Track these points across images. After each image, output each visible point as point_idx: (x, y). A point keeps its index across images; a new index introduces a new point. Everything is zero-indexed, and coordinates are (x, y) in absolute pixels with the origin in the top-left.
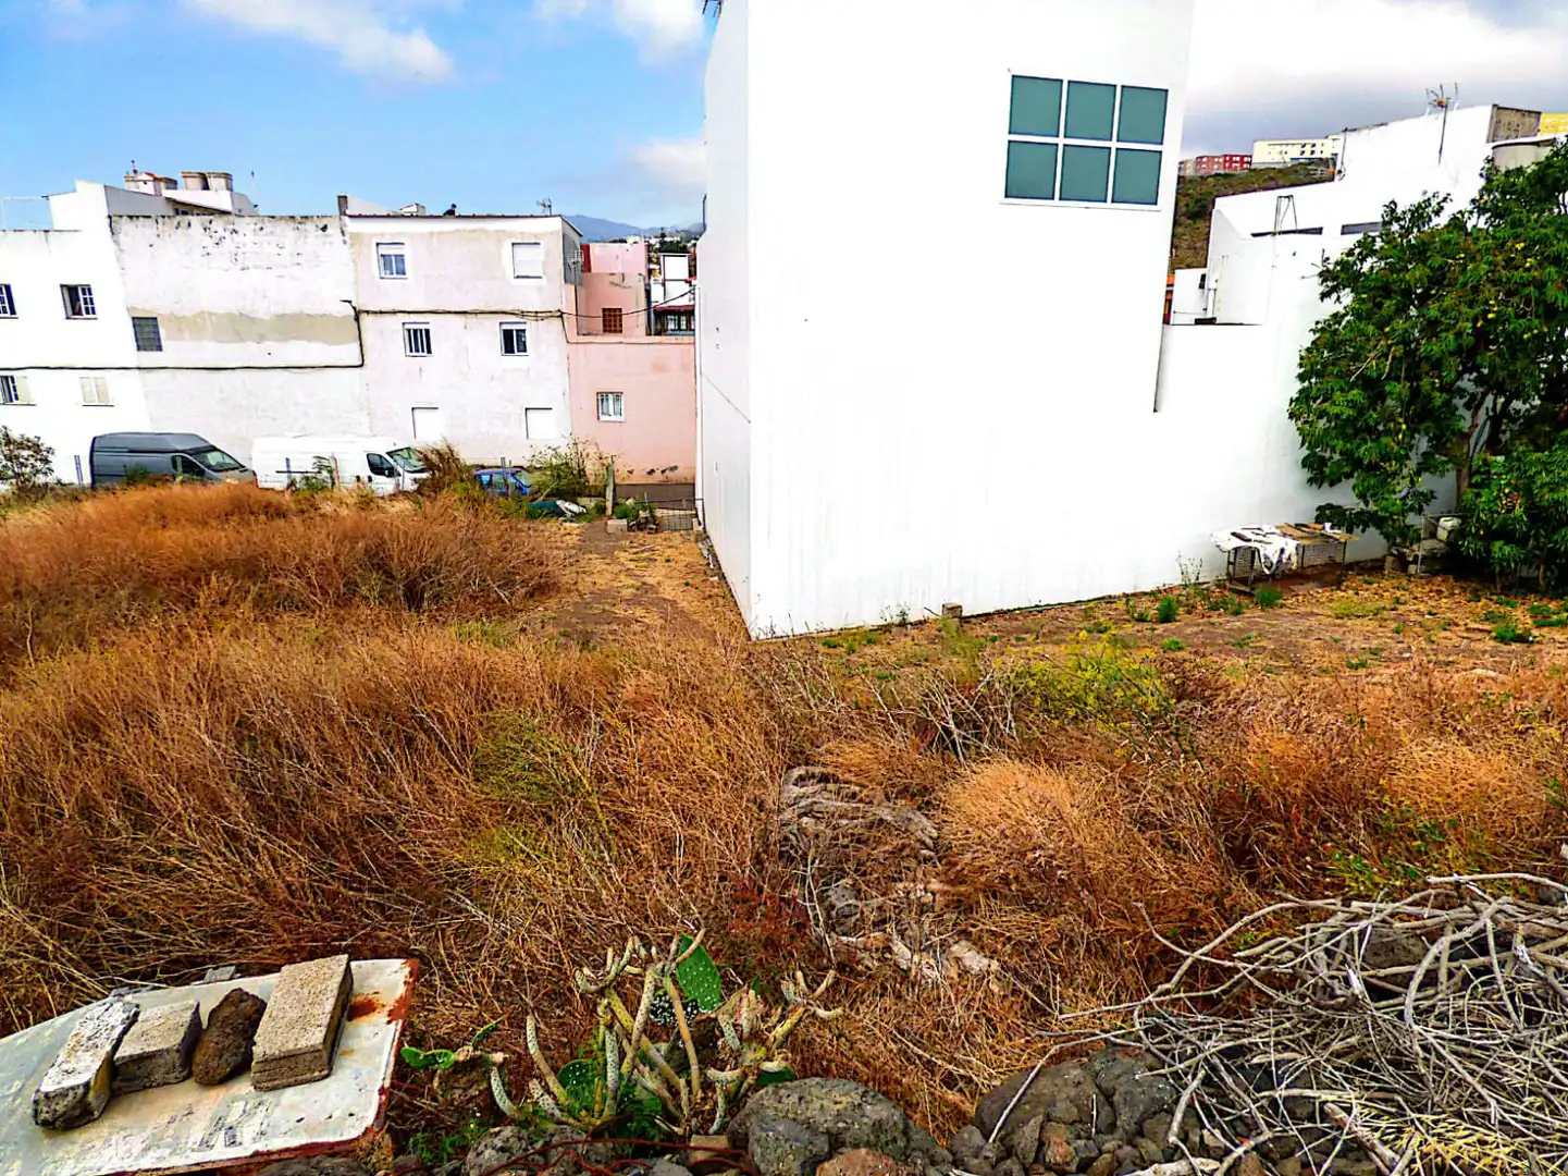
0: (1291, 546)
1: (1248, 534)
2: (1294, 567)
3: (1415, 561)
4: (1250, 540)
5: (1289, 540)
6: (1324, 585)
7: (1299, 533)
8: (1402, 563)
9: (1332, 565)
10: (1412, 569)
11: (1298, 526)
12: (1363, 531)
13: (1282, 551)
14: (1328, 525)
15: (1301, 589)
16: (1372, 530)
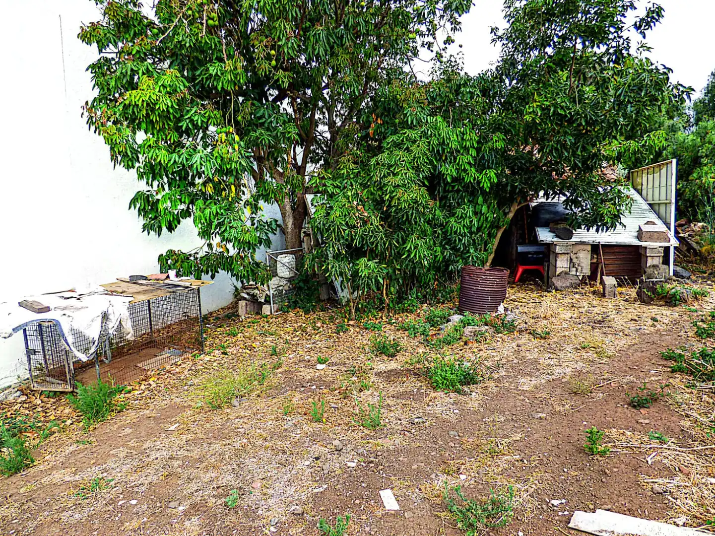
0: (119, 308)
1: (45, 301)
2: (130, 337)
3: (267, 302)
4: (48, 309)
5: (115, 299)
6: (184, 349)
7: (137, 288)
8: (256, 304)
9: (189, 322)
10: (266, 309)
11: (134, 280)
12: (213, 277)
13: (105, 317)
14: (172, 273)
15: (150, 365)
16: (222, 274)
